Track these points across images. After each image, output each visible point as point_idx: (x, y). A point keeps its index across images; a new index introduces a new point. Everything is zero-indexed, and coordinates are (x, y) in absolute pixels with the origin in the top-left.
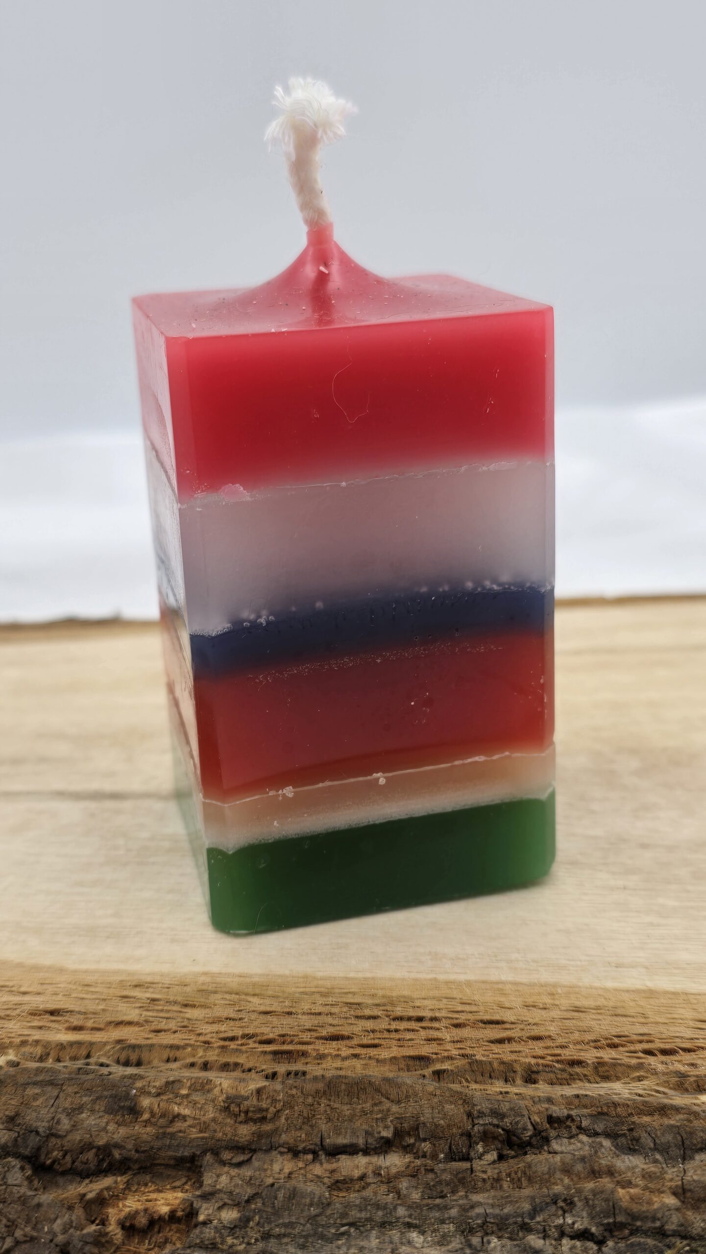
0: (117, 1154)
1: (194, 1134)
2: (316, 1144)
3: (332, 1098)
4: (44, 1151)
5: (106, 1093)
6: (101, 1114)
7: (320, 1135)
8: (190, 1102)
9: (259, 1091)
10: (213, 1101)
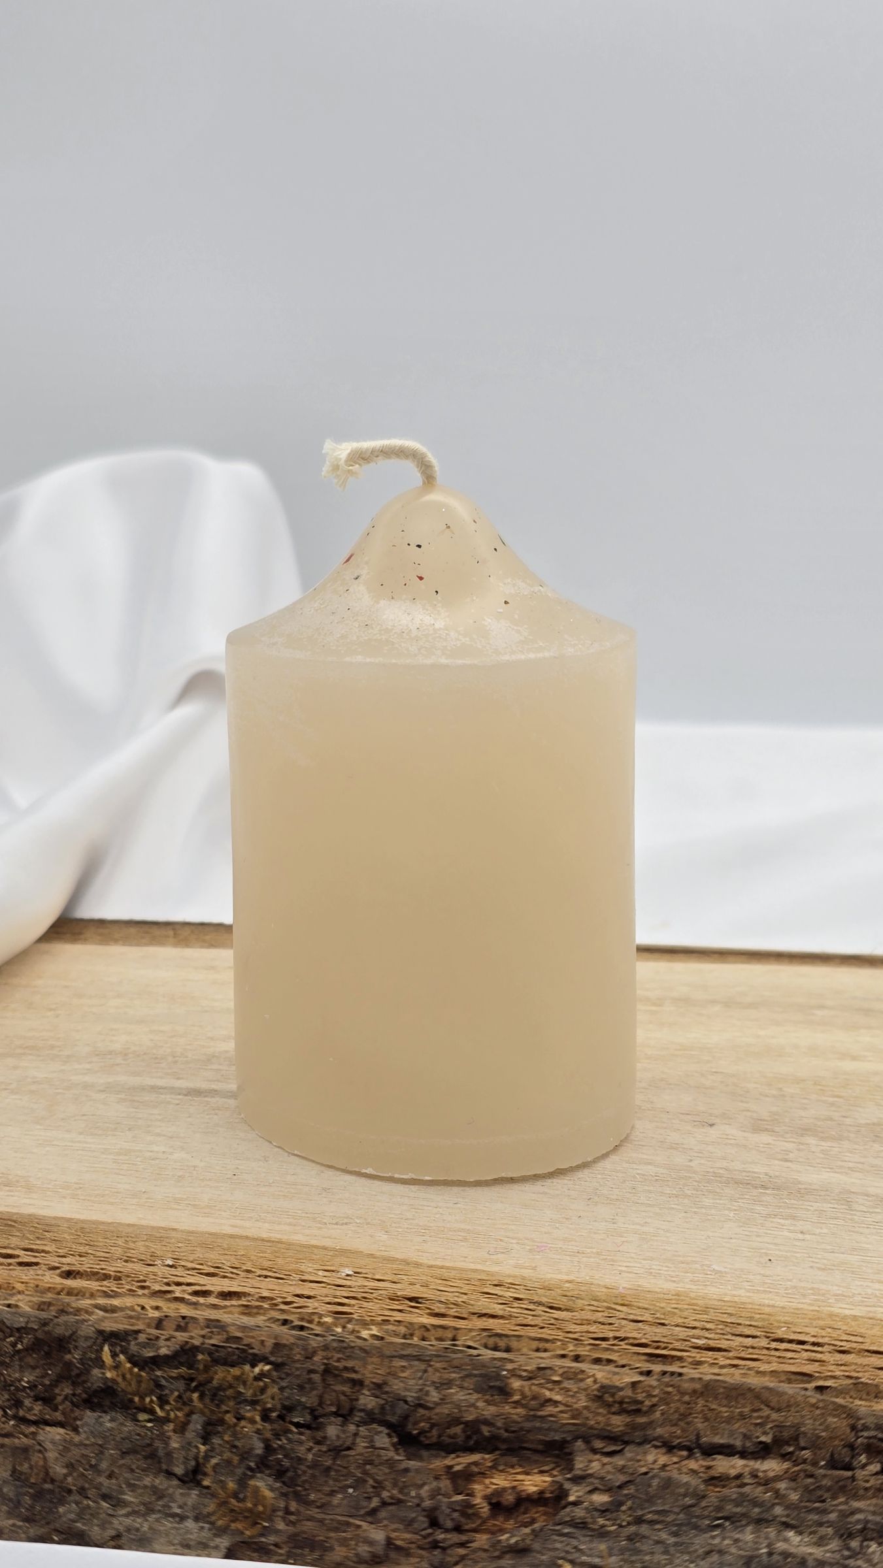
0: (486, 1431)
1: (565, 1419)
2: (690, 1441)
3: (710, 1399)
4: (411, 1419)
5: (475, 1372)
6: (471, 1391)
7: (695, 1433)
8: (561, 1389)
9: (634, 1384)
10: (585, 1390)
